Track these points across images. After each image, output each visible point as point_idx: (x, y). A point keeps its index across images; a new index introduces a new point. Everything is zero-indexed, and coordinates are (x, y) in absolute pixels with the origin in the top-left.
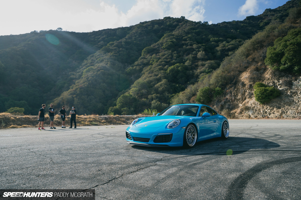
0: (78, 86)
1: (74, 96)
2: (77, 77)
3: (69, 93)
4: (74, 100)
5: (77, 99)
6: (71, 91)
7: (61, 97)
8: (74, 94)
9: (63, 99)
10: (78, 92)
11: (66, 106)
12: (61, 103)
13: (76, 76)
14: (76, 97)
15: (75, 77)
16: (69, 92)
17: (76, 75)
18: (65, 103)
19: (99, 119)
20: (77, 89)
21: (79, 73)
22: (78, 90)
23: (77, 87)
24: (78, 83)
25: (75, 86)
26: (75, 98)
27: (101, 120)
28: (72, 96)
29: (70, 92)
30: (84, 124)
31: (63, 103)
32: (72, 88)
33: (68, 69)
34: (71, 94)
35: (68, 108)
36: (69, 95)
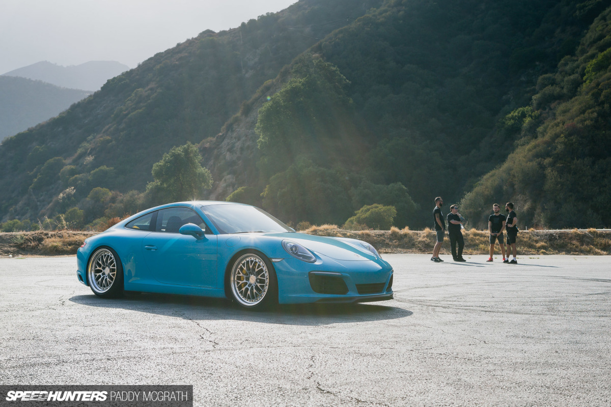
0: (561, 125)
1: (547, 161)
2: (565, 91)
3: (530, 153)
4: (544, 177)
5: (556, 173)
6: (538, 145)
7: (506, 165)
8: (547, 154)
9: (512, 172)
10: (560, 147)
11: (519, 197)
12: (505, 188)
13: (562, 88)
14: (552, 165)
15: (558, 89)
16: (529, 150)
17: (562, 84)
18: (516, 186)
19: (530, 238)
20: (557, 136)
21: (572, 77)
22: (562, 139)
23: (558, 129)
24: (565, 112)
25: (553, 127)
26: (549, 170)
27: (537, 242)
28: (539, 164)
29: (535, 147)
30: (484, 250)
31: (512, 185)
32: (543, 134)
33: (537, 63)
34: (537, 156)
35: (525, 201)
36: (531, 161)
